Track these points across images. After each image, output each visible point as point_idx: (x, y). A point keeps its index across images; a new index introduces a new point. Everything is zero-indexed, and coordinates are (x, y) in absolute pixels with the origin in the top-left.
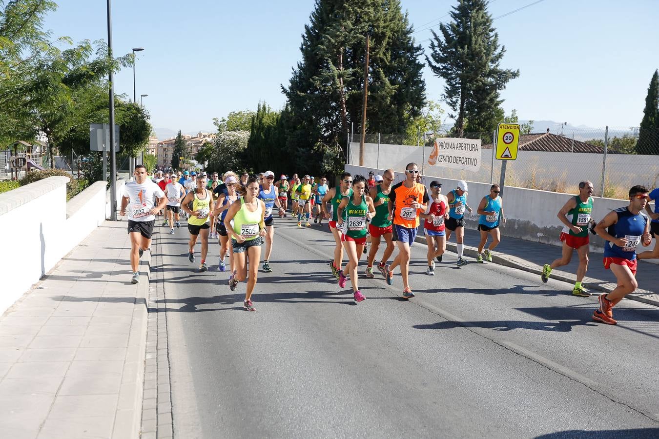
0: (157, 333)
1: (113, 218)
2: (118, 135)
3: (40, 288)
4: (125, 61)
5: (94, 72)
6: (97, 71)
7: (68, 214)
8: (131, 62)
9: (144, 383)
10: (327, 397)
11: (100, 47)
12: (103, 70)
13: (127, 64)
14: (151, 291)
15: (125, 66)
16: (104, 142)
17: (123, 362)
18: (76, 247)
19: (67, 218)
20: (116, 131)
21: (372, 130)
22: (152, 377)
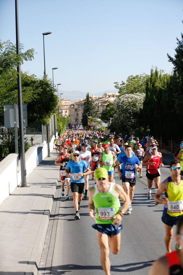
1: (23, 185)
2: (26, 112)
4: (26, 56)
5: (3, 68)
6: (4, 66)
8: (31, 56)
11: (7, 47)
12: (10, 65)
13: (28, 59)
15: (26, 59)
16: (15, 120)
20: (24, 110)
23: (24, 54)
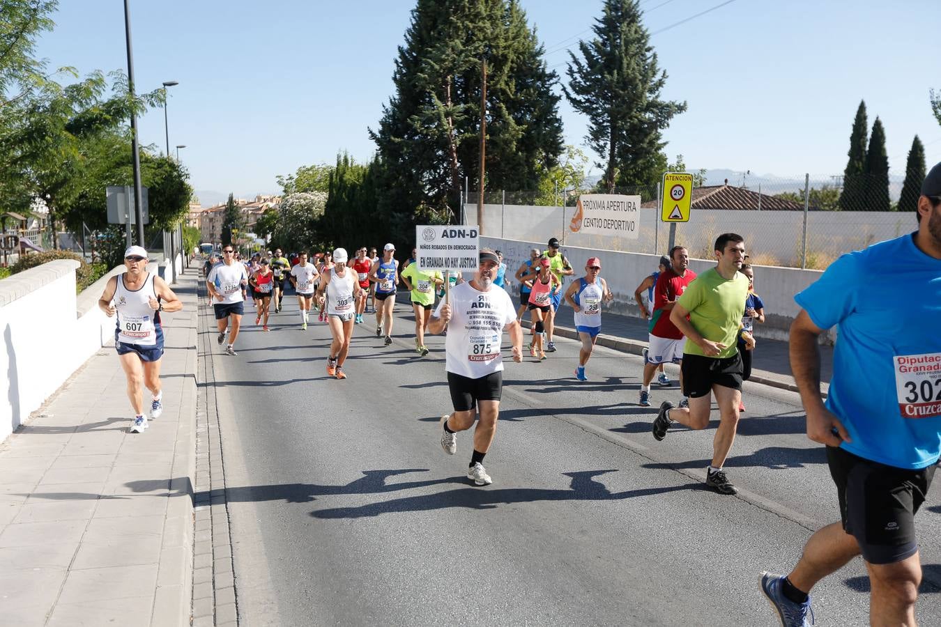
0: (210, 474)
2: (147, 201)
3: (42, 416)
4: (153, 99)
5: (110, 115)
6: (114, 113)
7: (79, 311)
8: (161, 100)
9: (194, 545)
10: (451, 555)
11: (117, 81)
12: (123, 112)
13: (155, 103)
14: (199, 414)
15: (153, 105)
16: (127, 211)
17: (164, 517)
18: (92, 357)
19: (78, 318)
20: (143, 196)
21: (494, 186)
22: (205, 538)
23: (149, 95)
